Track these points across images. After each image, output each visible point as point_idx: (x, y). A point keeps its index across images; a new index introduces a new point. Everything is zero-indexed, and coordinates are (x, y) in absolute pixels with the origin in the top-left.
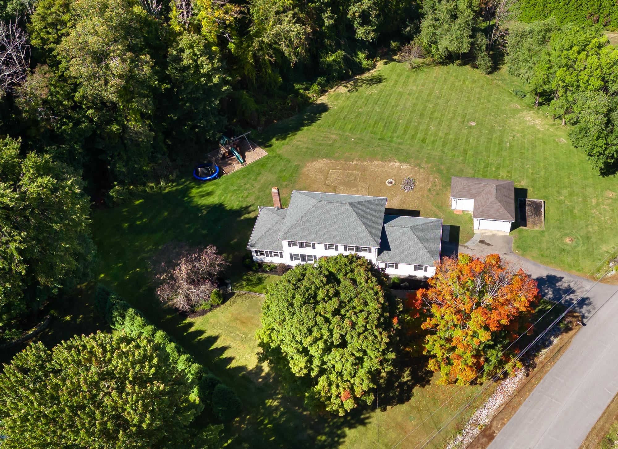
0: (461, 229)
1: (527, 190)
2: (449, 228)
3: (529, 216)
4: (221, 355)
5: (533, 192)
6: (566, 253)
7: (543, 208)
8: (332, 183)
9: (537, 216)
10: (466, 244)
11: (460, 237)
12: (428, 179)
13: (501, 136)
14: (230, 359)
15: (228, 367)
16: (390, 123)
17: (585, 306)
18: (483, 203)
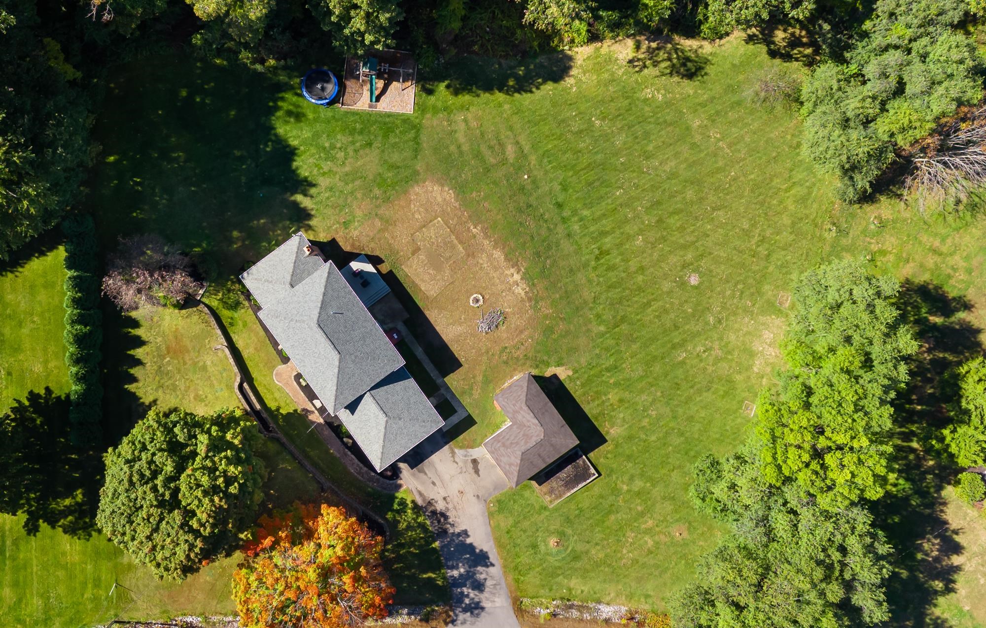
0: (474, 428)
1: (605, 441)
2: (464, 415)
3: (559, 478)
4: (131, 368)
5: (608, 452)
6: (532, 552)
7: (584, 484)
8: (421, 241)
9: (566, 486)
10: (456, 450)
11: (461, 437)
12: (521, 332)
13: (695, 335)
14: (134, 379)
15: (126, 386)
16: (602, 183)
17: (468, 614)
18: (509, 442)
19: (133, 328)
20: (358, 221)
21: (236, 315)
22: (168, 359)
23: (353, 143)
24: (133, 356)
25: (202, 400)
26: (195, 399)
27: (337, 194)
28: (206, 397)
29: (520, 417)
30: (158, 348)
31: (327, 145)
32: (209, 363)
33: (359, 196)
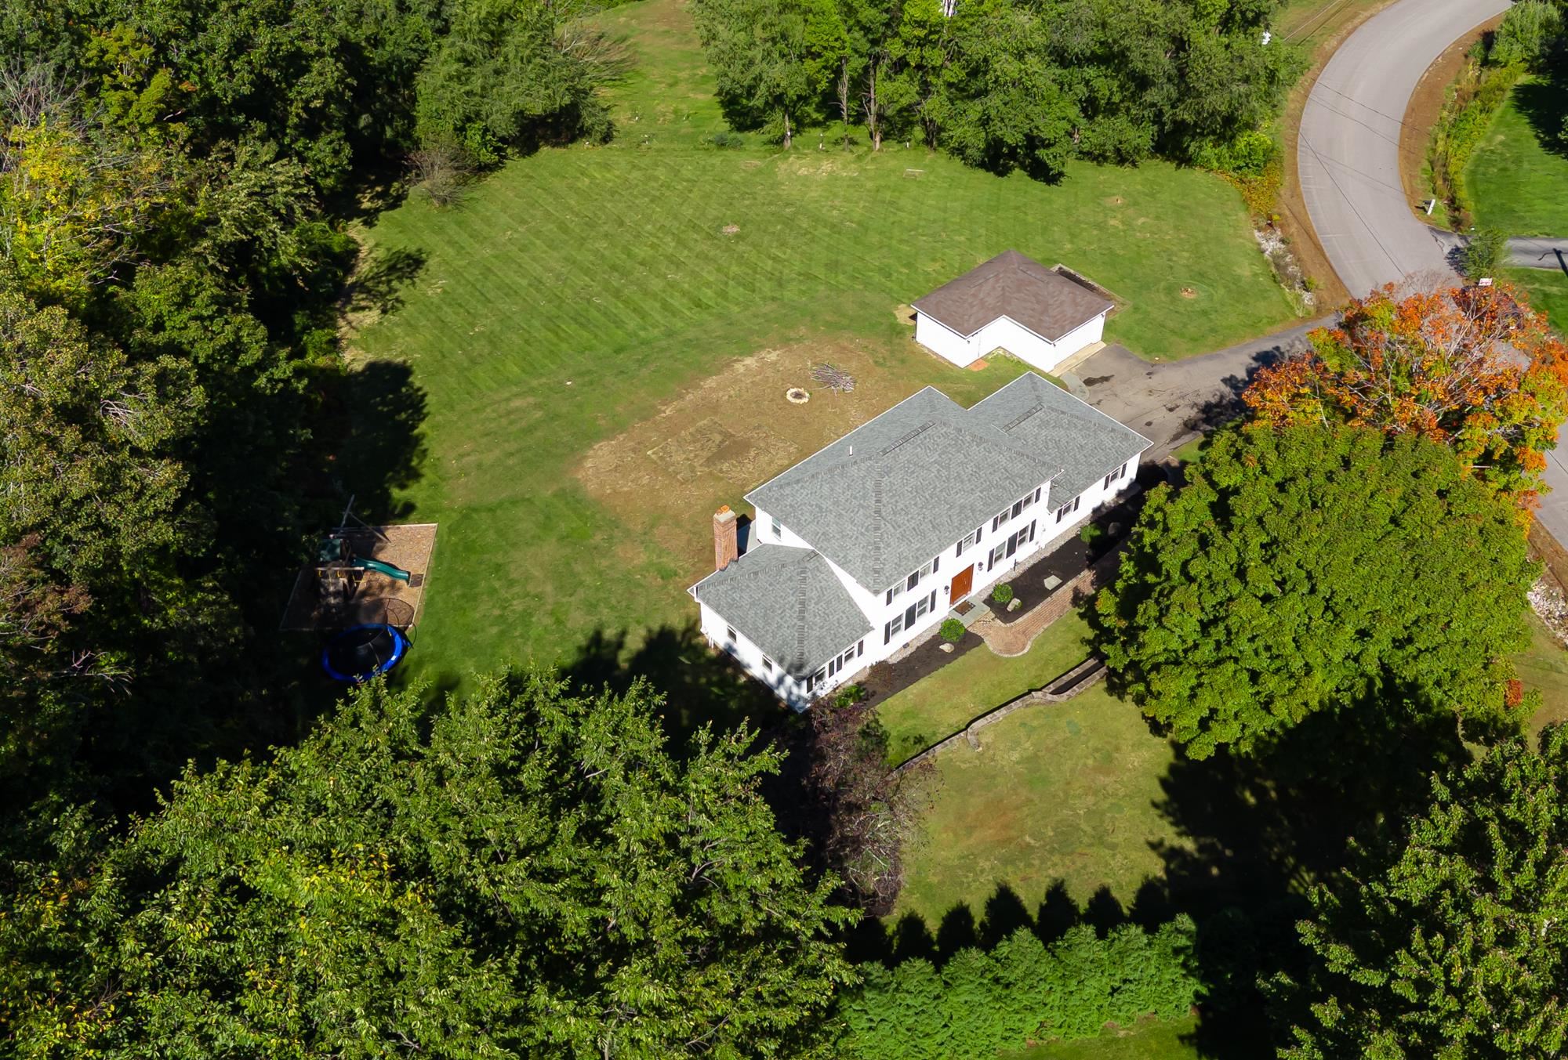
13: (817, 220)
18: (1036, 306)
19: (970, 919)
20: (659, 557)
21: (894, 733)
22: (1028, 839)
23: (493, 591)
24: (1043, 909)
25: (1109, 758)
26: (1107, 773)
27: (602, 595)
28: (1097, 750)
29: (990, 301)
30: (1006, 862)
31: (495, 630)
32: (1015, 756)
33: (605, 563)
